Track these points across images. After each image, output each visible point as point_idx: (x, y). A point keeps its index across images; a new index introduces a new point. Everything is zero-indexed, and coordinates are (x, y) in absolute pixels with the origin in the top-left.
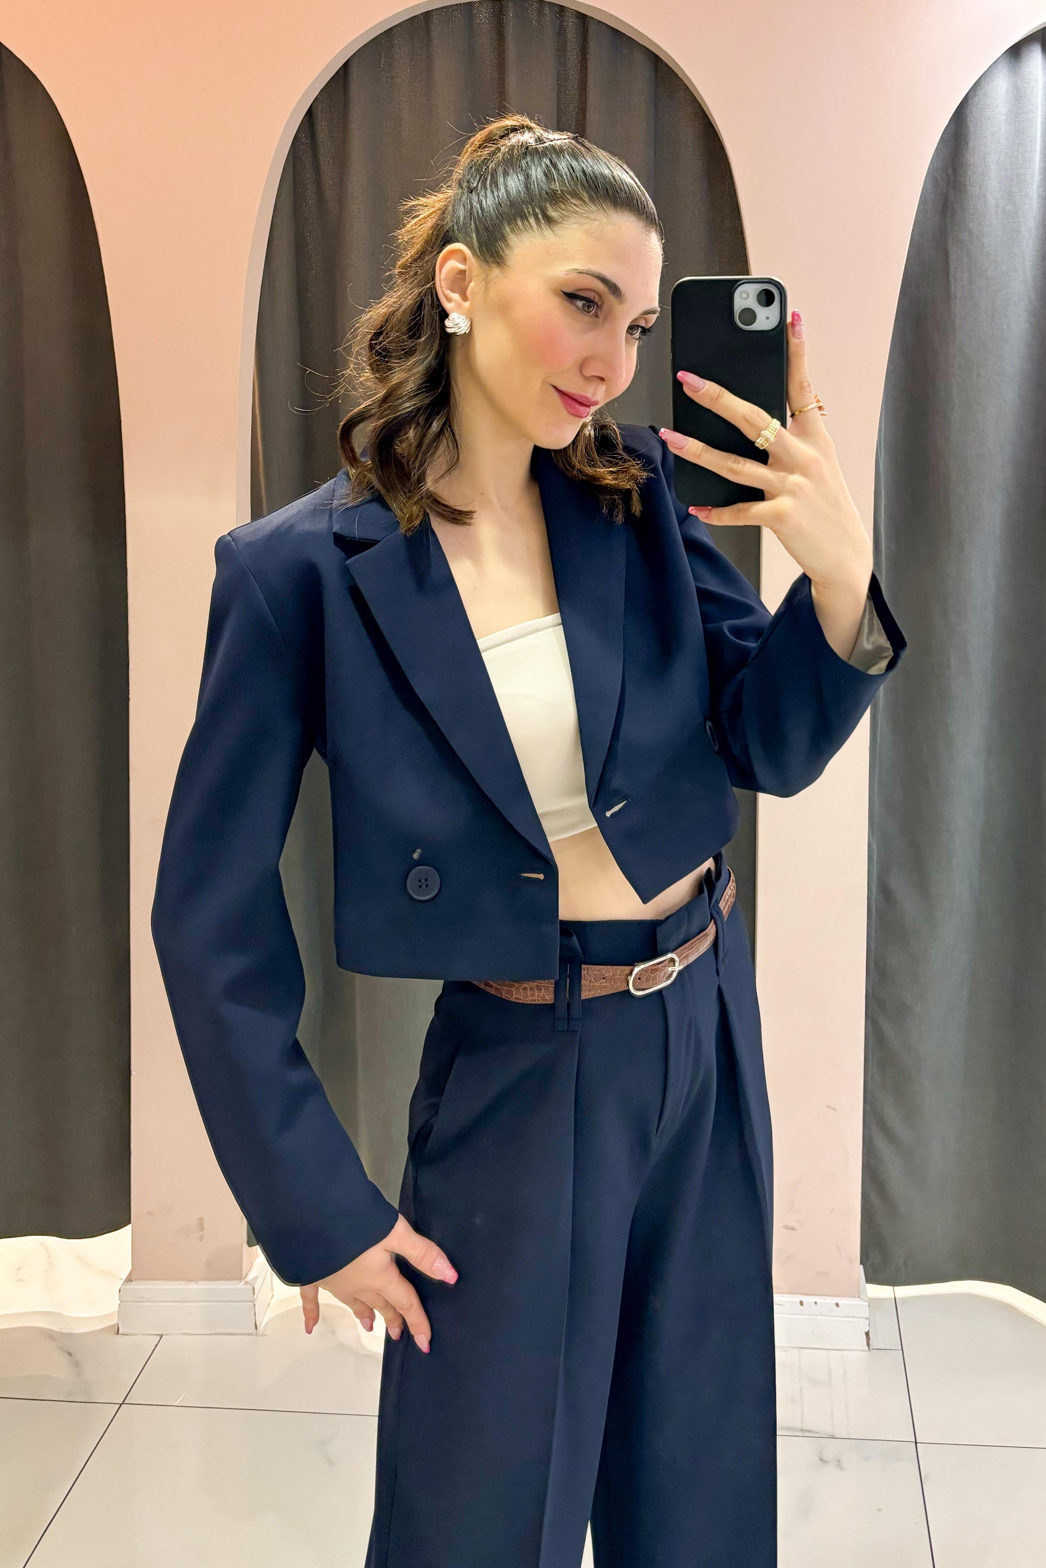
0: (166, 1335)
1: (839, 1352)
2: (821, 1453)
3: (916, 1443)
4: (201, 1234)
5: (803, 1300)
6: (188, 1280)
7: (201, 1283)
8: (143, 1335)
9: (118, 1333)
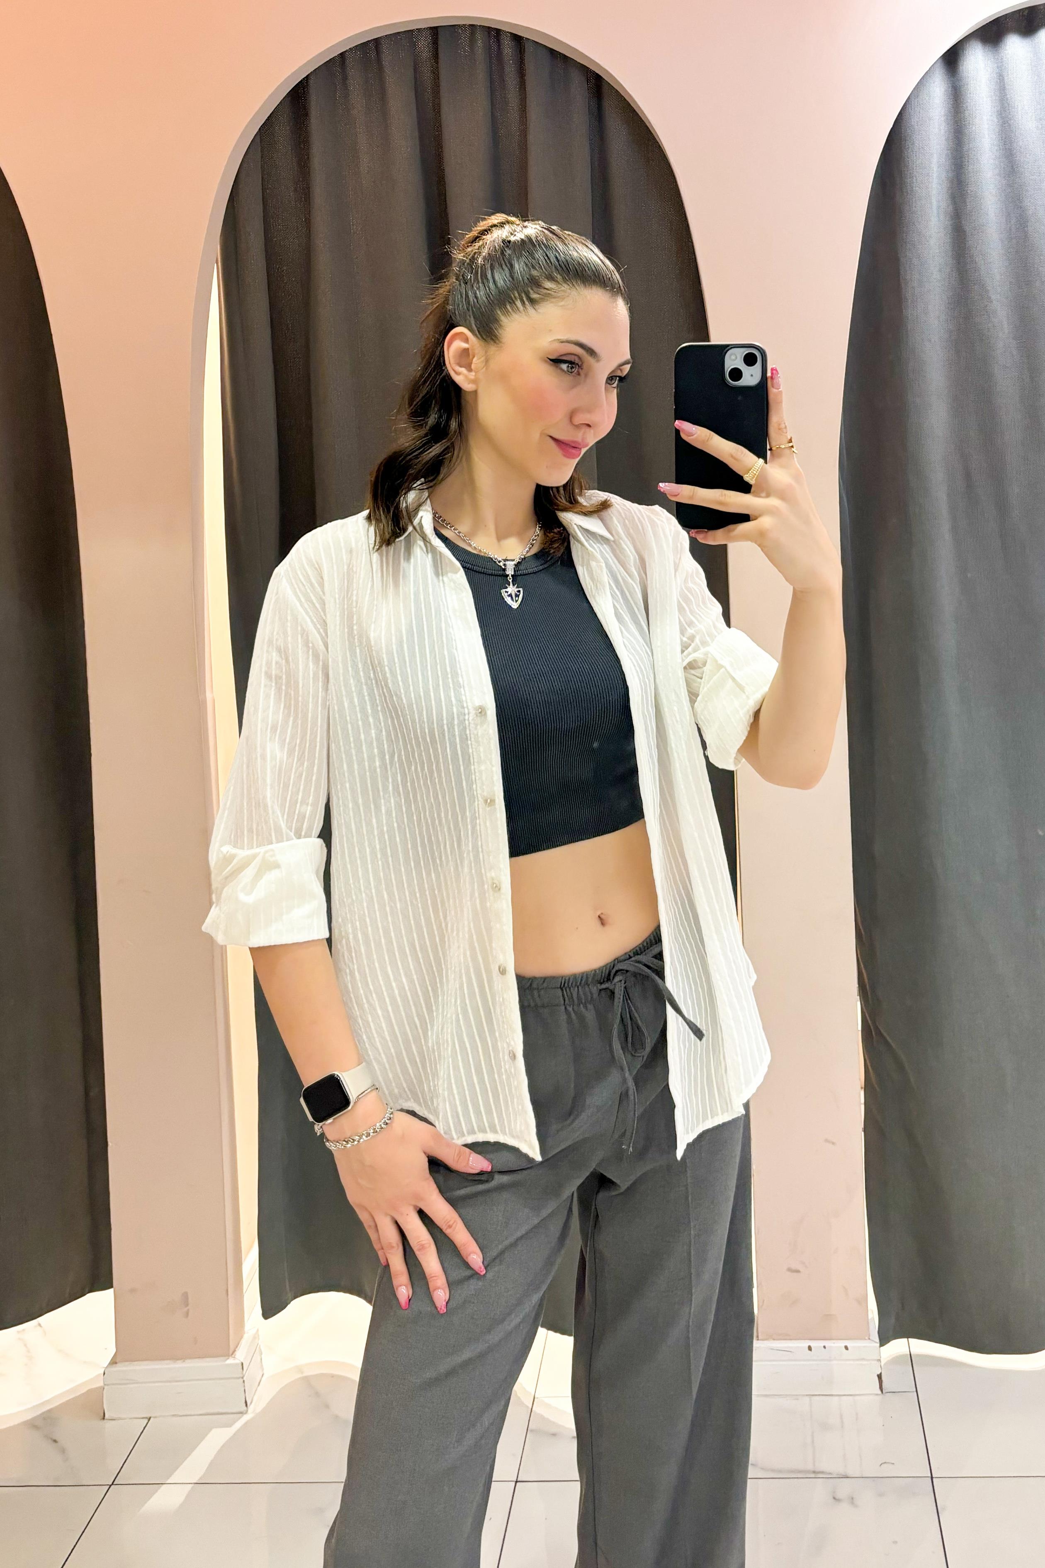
0: (155, 1417)
1: (851, 1398)
2: (834, 1492)
3: (932, 1478)
4: (186, 1309)
5: (812, 1345)
6: (175, 1358)
7: (188, 1361)
8: (131, 1418)
9: (104, 1418)
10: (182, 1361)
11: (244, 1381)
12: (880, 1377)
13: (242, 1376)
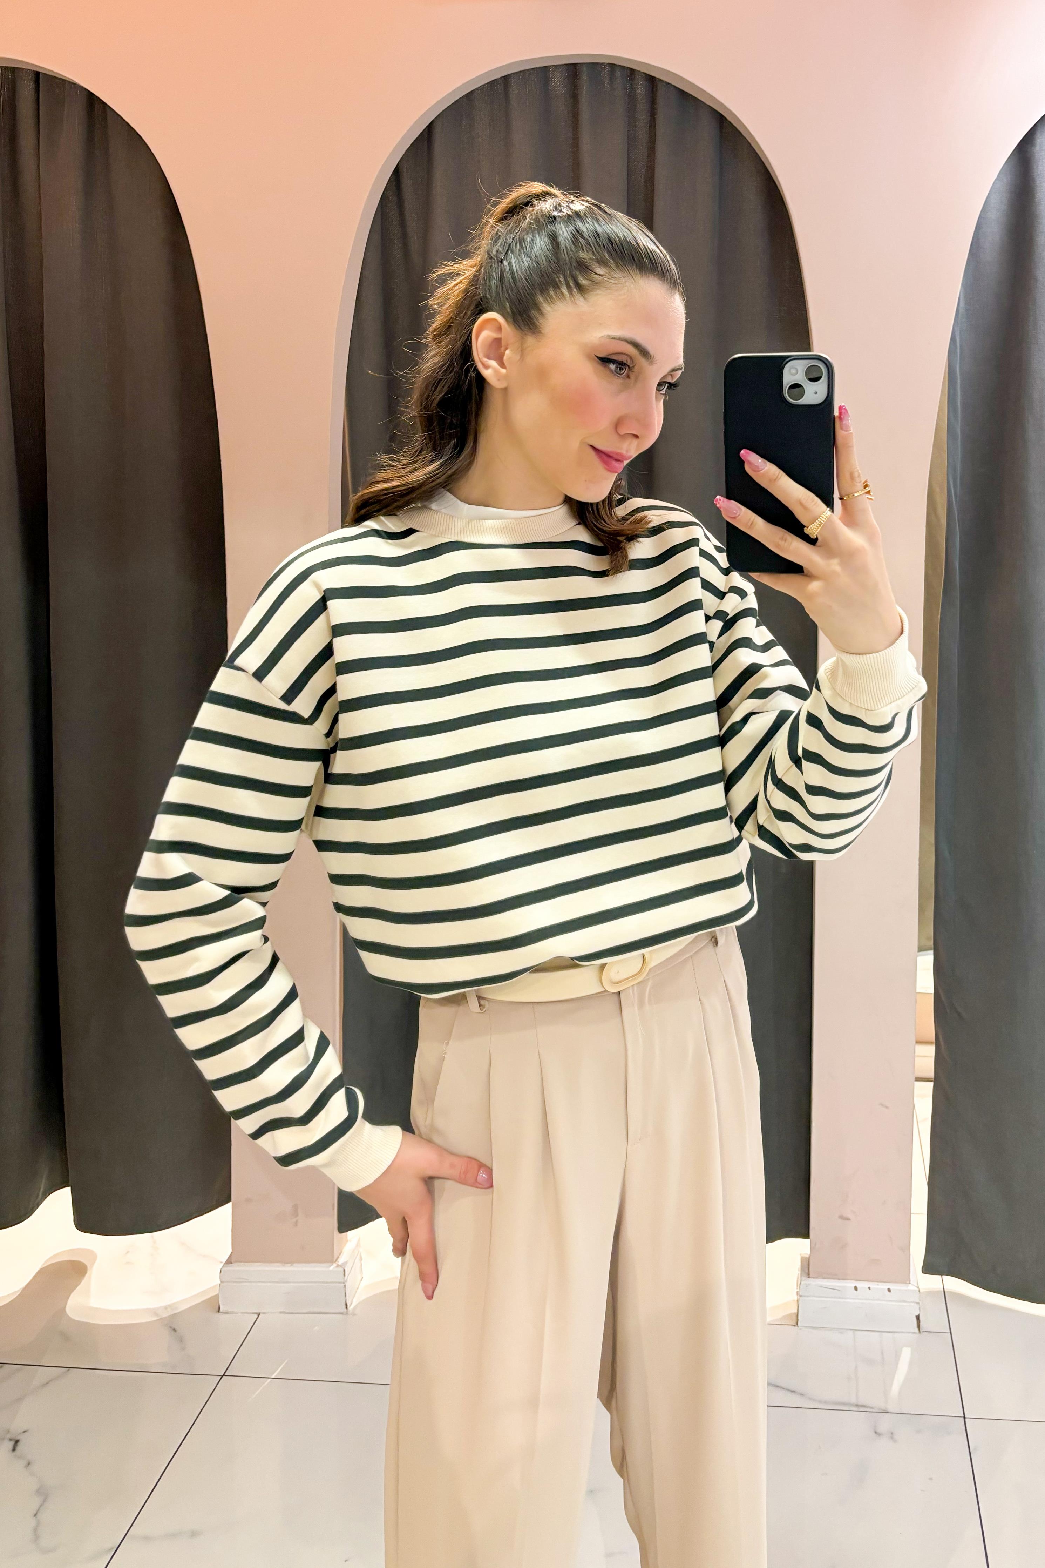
0: (263, 1313)
1: (891, 1334)
2: (875, 1426)
3: (964, 1417)
4: (294, 1220)
5: (857, 1286)
6: (285, 1262)
7: (295, 1265)
8: (242, 1313)
9: (219, 1311)
10: (289, 1265)
11: (345, 1286)
12: (918, 1318)
13: (343, 1281)
